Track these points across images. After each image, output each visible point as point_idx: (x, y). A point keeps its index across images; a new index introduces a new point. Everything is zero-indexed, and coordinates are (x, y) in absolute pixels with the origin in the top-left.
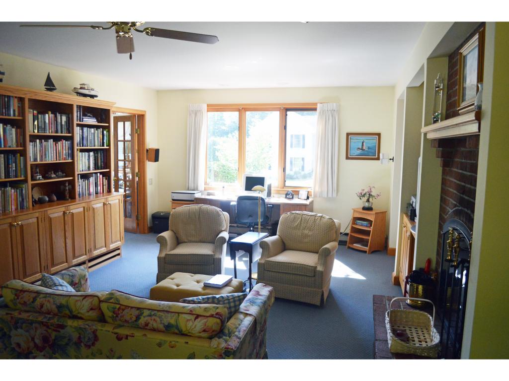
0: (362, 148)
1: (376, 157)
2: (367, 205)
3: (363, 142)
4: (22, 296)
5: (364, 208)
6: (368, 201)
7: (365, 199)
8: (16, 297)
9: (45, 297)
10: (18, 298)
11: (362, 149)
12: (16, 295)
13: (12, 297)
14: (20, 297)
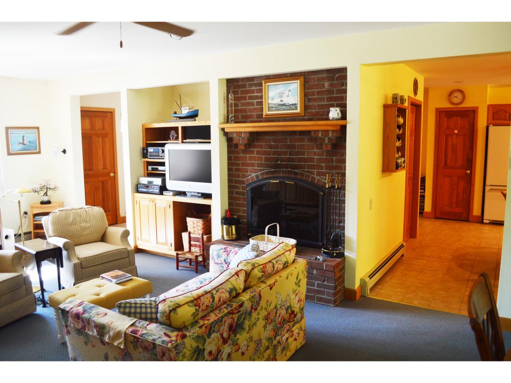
0: (23, 142)
1: (38, 151)
2: (46, 199)
3: (23, 136)
4: (202, 303)
5: (42, 203)
6: (46, 194)
7: (42, 193)
8: (197, 308)
9: (217, 291)
10: (200, 307)
11: (23, 144)
12: (196, 305)
13: (192, 310)
14: (201, 305)
